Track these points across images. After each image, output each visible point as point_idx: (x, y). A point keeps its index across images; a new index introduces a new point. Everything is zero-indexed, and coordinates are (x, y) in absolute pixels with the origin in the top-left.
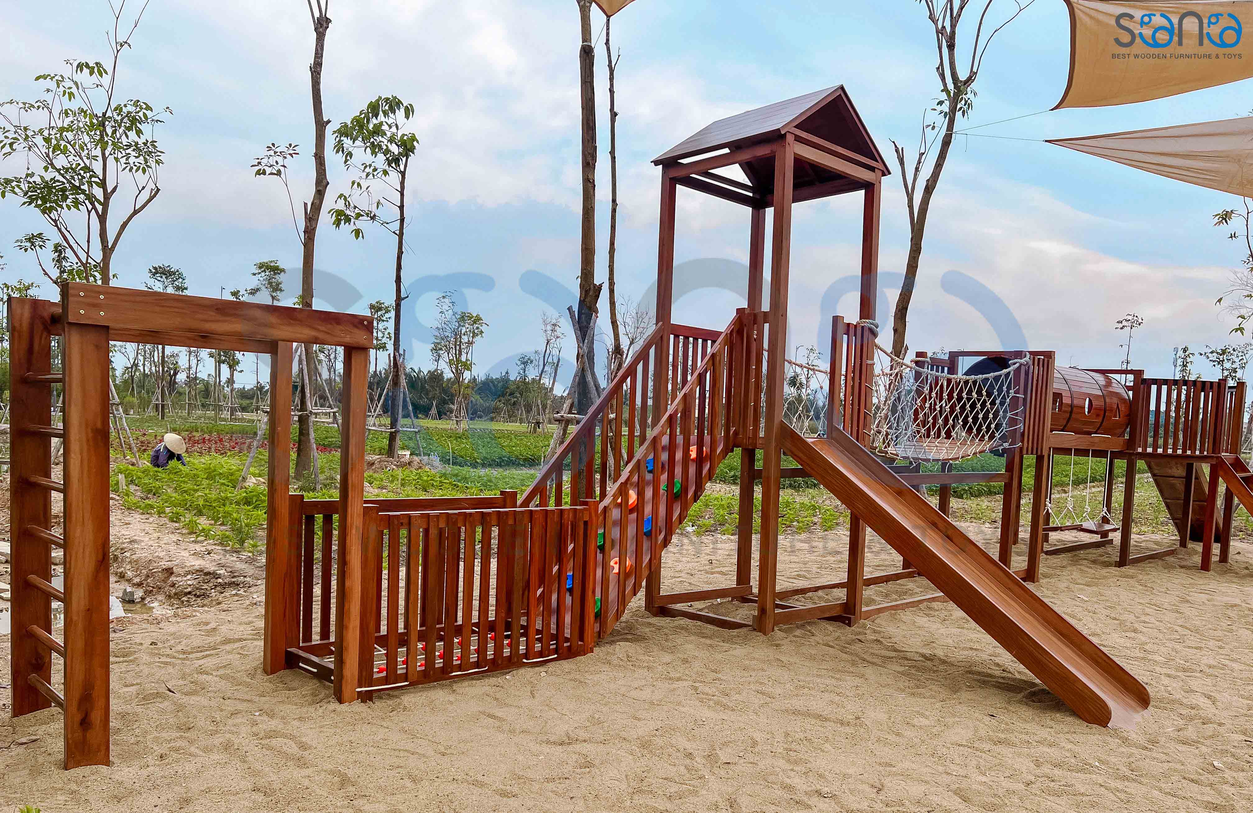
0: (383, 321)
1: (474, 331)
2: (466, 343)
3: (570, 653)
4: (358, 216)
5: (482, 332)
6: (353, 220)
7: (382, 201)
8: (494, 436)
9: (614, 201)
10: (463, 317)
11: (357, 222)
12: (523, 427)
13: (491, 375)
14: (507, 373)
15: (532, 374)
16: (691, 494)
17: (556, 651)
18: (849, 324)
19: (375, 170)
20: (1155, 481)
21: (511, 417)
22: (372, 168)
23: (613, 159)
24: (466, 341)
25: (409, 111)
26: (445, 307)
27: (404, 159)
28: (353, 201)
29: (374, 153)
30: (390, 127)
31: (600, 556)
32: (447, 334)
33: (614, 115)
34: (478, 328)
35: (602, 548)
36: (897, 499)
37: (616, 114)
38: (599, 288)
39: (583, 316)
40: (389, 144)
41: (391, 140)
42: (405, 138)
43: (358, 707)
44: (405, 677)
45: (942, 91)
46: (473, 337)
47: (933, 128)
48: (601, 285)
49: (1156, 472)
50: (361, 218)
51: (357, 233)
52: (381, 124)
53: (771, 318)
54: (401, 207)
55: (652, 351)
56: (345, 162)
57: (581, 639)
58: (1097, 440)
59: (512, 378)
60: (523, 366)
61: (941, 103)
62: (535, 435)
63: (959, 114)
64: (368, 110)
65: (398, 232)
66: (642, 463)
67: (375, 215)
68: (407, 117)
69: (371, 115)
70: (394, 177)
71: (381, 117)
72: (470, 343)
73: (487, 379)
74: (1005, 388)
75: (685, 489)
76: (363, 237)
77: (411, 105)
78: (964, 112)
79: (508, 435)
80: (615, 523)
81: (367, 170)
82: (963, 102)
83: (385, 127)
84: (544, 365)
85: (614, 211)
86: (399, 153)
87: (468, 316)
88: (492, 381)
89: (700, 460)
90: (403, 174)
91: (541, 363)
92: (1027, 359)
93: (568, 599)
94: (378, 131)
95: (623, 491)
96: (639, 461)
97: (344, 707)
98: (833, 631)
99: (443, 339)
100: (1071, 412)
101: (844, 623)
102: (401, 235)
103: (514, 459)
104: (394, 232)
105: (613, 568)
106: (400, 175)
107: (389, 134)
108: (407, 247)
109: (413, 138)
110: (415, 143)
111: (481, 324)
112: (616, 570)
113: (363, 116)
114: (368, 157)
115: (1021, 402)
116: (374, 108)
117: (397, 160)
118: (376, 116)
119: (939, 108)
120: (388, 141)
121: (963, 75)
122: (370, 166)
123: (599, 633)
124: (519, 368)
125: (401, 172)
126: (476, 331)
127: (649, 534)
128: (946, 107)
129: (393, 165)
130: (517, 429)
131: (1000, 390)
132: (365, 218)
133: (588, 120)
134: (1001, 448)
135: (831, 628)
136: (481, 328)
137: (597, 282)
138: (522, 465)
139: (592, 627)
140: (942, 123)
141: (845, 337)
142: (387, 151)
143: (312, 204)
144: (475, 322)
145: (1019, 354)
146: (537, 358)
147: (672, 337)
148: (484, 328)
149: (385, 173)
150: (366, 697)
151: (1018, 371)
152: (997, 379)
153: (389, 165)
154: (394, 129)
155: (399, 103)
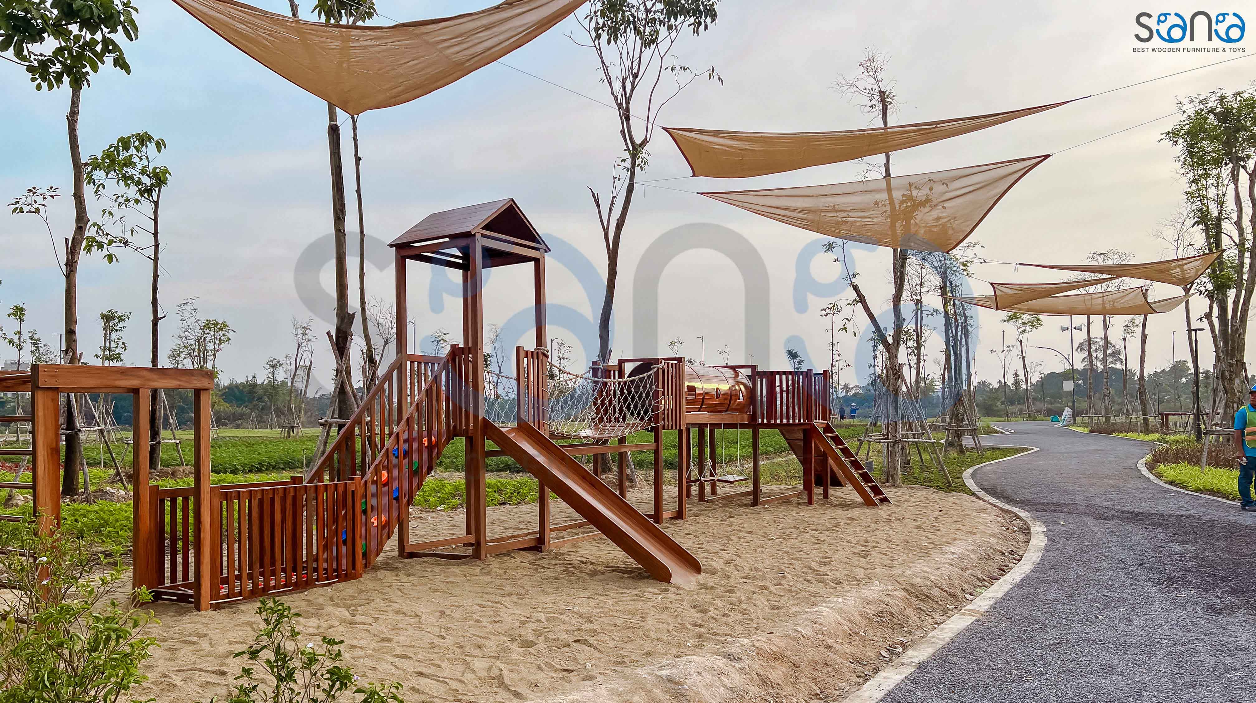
0: (117, 330)
1: (220, 338)
2: (212, 351)
3: (345, 577)
4: (110, 243)
5: (229, 339)
6: (105, 246)
7: (136, 228)
8: (250, 443)
9: (362, 232)
10: (207, 324)
11: (109, 248)
12: (276, 432)
13: (236, 379)
14: (254, 377)
15: (281, 375)
16: (425, 470)
17: (336, 577)
18: (527, 352)
19: (128, 200)
20: (788, 443)
21: (261, 423)
22: (124, 198)
23: (359, 196)
24: (212, 348)
25: (159, 145)
26: (187, 314)
27: (157, 189)
28: (106, 229)
29: (128, 185)
30: (141, 159)
31: (364, 517)
32: (190, 342)
33: (358, 159)
34: (224, 335)
35: (365, 512)
36: (561, 463)
37: (360, 159)
38: (352, 316)
39: (340, 339)
40: (141, 176)
41: (143, 172)
42: (158, 170)
43: (211, 612)
44: (240, 594)
45: (625, 150)
46: (219, 344)
47: (619, 179)
48: (354, 314)
49: (787, 437)
50: (114, 244)
51: (110, 258)
52: (131, 156)
53: (472, 351)
54: (156, 234)
55: (395, 374)
56: (96, 192)
57: (354, 568)
58: (726, 417)
59: (259, 382)
60: (271, 369)
61: (624, 160)
62: (290, 440)
63: (637, 169)
64: (118, 144)
65: (152, 257)
66: (389, 451)
67: (127, 241)
68: (159, 150)
69: (121, 148)
70: (147, 207)
71: (132, 151)
72: (215, 351)
73: (230, 384)
74: (648, 386)
75: (420, 466)
76: (117, 261)
77: (161, 140)
78: (641, 168)
79: (263, 440)
80: (373, 495)
81: (121, 200)
82: (640, 160)
83: (135, 160)
84: (296, 369)
85: (362, 240)
86: (151, 184)
87: (213, 324)
88: (237, 386)
89: (431, 447)
90: (156, 203)
91: (293, 367)
92: (662, 364)
93: (344, 549)
94: (128, 163)
95: (377, 471)
96: (387, 449)
97: (202, 613)
98: (530, 556)
99: (186, 348)
100: (703, 399)
101: (538, 551)
102: (156, 260)
103: (274, 464)
104: (148, 257)
105: (373, 523)
106: (153, 204)
107: (140, 167)
108: (163, 271)
109: (165, 171)
110: (167, 175)
111: (227, 331)
112: (375, 524)
113: (112, 149)
114: (121, 188)
115: (660, 393)
116: (125, 143)
117: (149, 191)
118: (127, 148)
119: (623, 164)
120: (140, 173)
121: (638, 141)
122: (123, 196)
123: (366, 564)
124: (267, 372)
125: (154, 202)
126: (222, 338)
127: (397, 499)
128: (628, 164)
129: (146, 195)
130: (270, 435)
131: (645, 387)
132: (118, 244)
133: (337, 184)
134: (649, 427)
135: (529, 555)
136: (227, 334)
137: (350, 311)
138: (283, 469)
139: (360, 561)
140: (625, 176)
141: (526, 359)
142: (139, 182)
143: (73, 239)
144: (221, 329)
145: (657, 361)
146: (288, 362)
147: (409, 363)
148: (230, 335)
149: (137, 201)
150: (216, 607)
151: (656, 373)
152: (641, 380)
153: (142, 195)
154: (145, 162)
155: (150, 139)
